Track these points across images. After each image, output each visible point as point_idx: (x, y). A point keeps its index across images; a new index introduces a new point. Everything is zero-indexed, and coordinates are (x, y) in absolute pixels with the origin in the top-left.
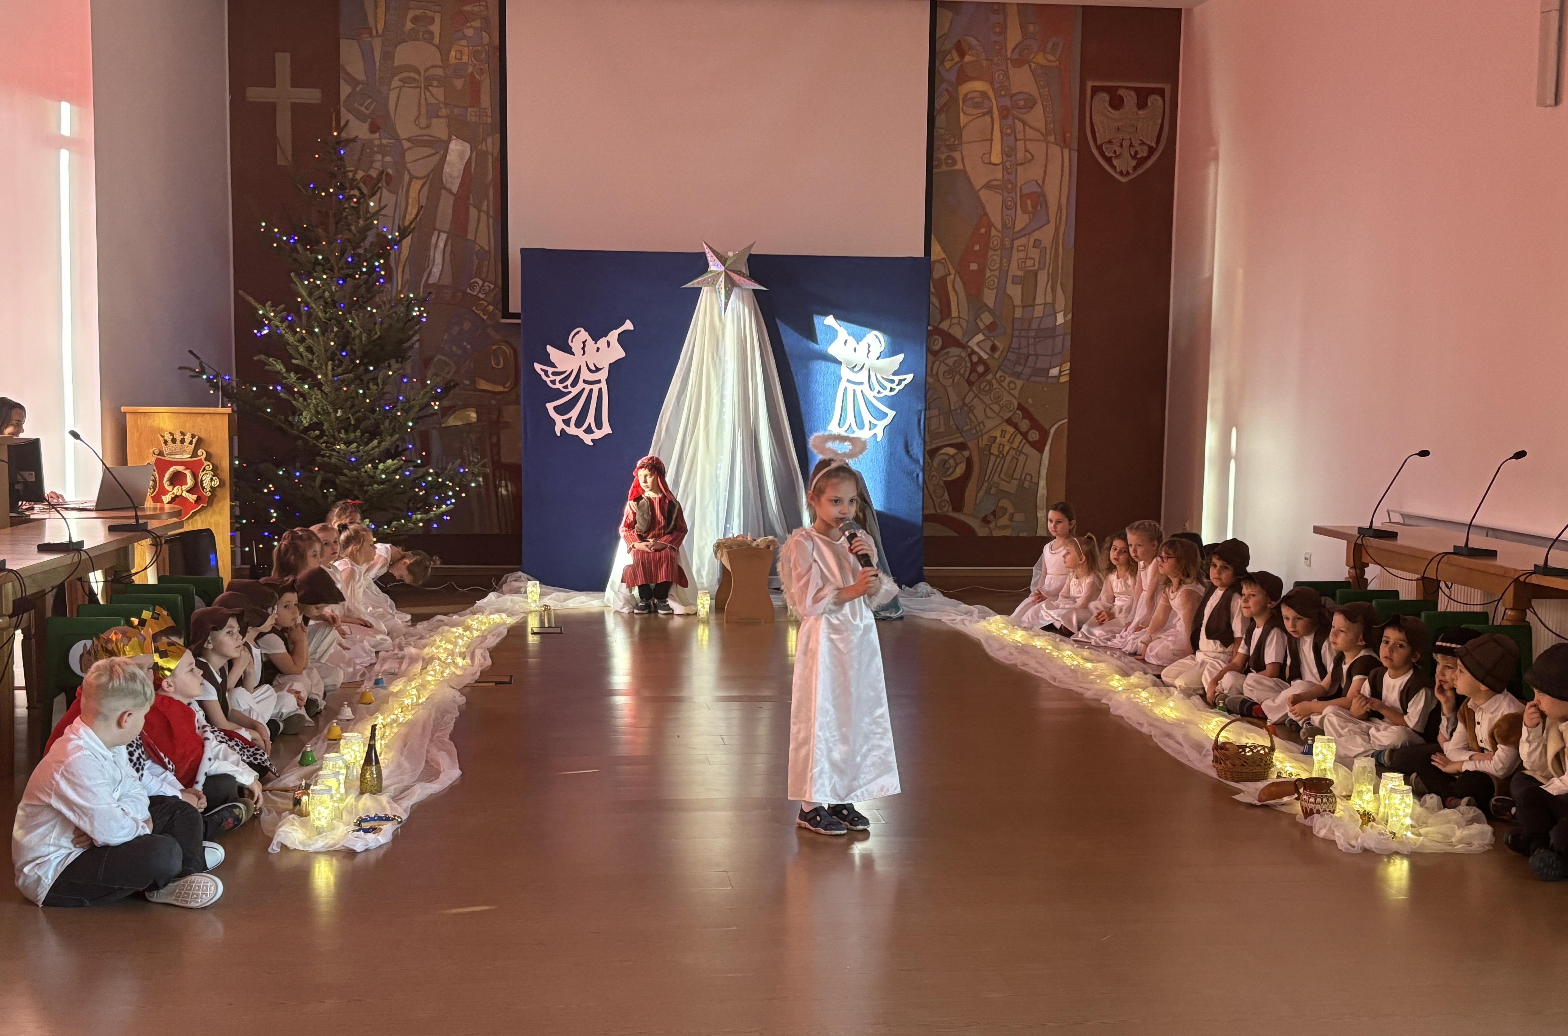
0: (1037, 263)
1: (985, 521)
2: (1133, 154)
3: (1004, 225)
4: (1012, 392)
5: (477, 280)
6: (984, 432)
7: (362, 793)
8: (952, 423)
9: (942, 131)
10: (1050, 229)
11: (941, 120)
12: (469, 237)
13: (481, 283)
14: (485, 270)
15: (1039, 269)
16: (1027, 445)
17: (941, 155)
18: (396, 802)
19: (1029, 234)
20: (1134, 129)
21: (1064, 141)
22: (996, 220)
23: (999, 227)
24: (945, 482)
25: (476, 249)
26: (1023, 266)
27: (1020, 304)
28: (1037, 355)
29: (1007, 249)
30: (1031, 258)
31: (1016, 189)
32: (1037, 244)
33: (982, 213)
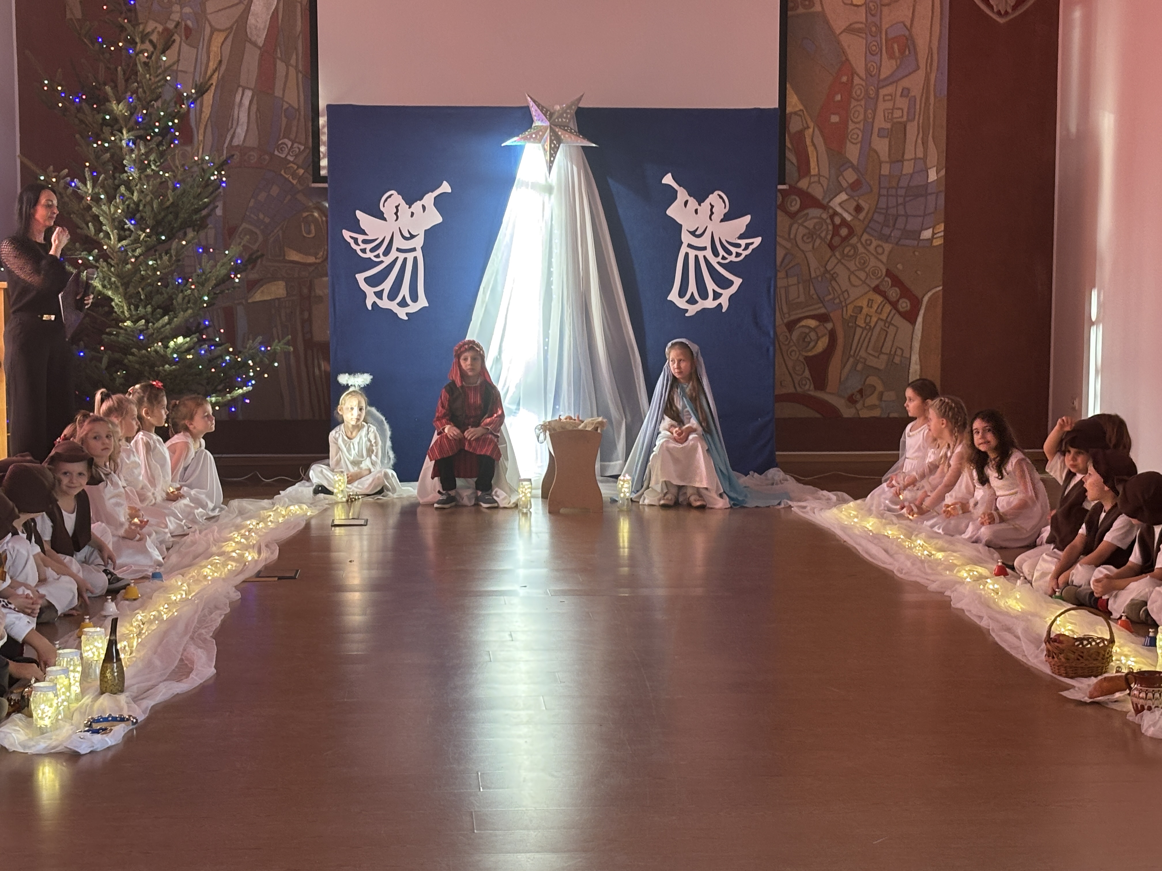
0: (905, 113)
1: (852, 400)
3: (867, 70)
4: (880, 257)
5: (286, 141)
6: (848, 302)
7: (102, 693)
8: (812, 291)
10: (919, 77)
12: (276, 94)
13: (289, 144)
14: (294, 129)
15: (908, 120)
16: (897, 315)
18: (135, 702)
19: (897, 82)
22: (859, 66)
23: (862, 73)
24: (806, 358)
25: (285, 107)
26: (890, 117)
27: (888, 160)
28: (907, 216)
29: (871, 98)
30: (899, 109)
31: (881, 33)
32: (905, 92)
33: (844, 59)
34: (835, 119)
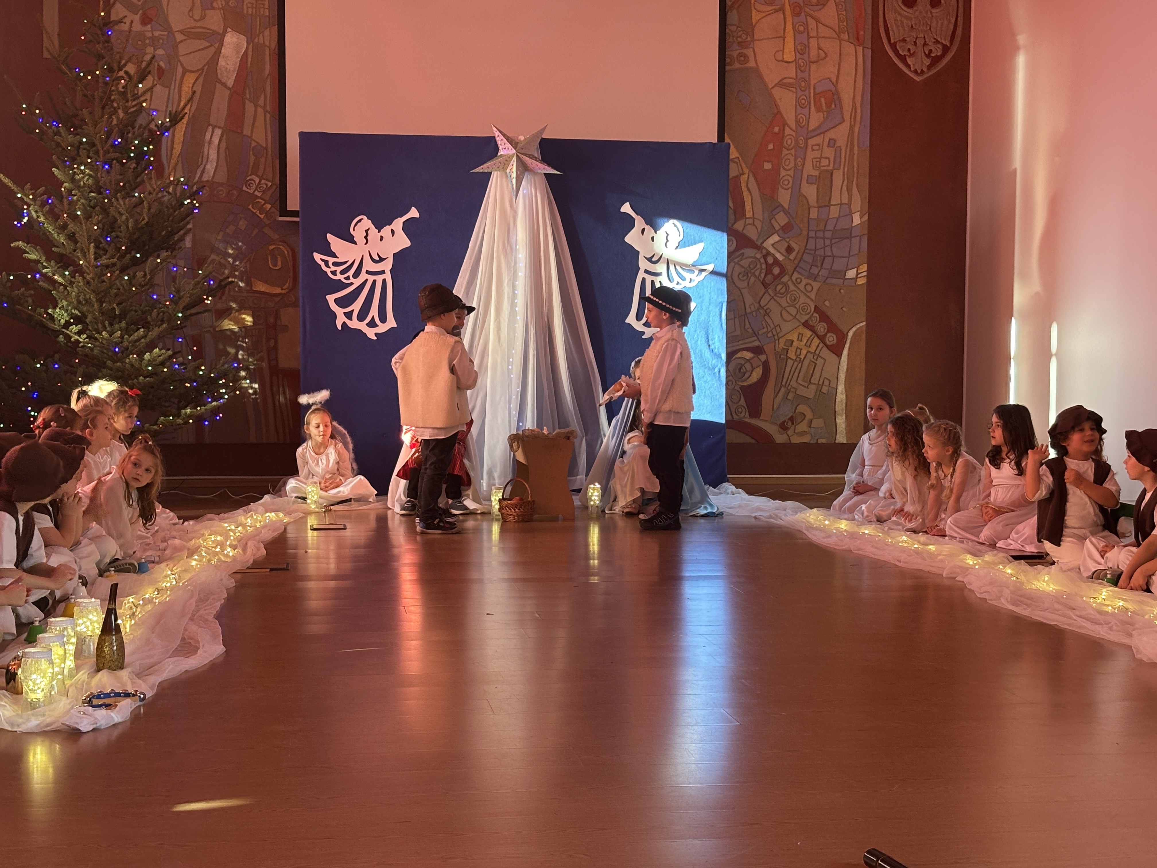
0: (831, 162)
1: (783, 427)
2: (927, 53)
3: (797, 122)
4: (808, 294)
5: (253, 177)
6: (780, 336)
7: (99, 670)
8: (747, 326)
9: (734, 28)
10: (845, 128)
11: (733, 17)
12: (245, 133)
13: (257, 180)
14: (262, 166)
15: (834, 169)
16: (825, 349)
17: (733, 52)
18: (139, 677)
19: (824, 133)
20: (928, 28)
21: (858, 39)
22: (790, 117)
23: (793, 125)
24: (742, 387)
25: (253, 146)
26: (818, 165)
27: (816, 205)
28: (833, 257)
29: (801, 148)
30: (826, 158)
31: (809, 88)
32: (832, 143)
33: (776, 111)
34: (768, 166)
